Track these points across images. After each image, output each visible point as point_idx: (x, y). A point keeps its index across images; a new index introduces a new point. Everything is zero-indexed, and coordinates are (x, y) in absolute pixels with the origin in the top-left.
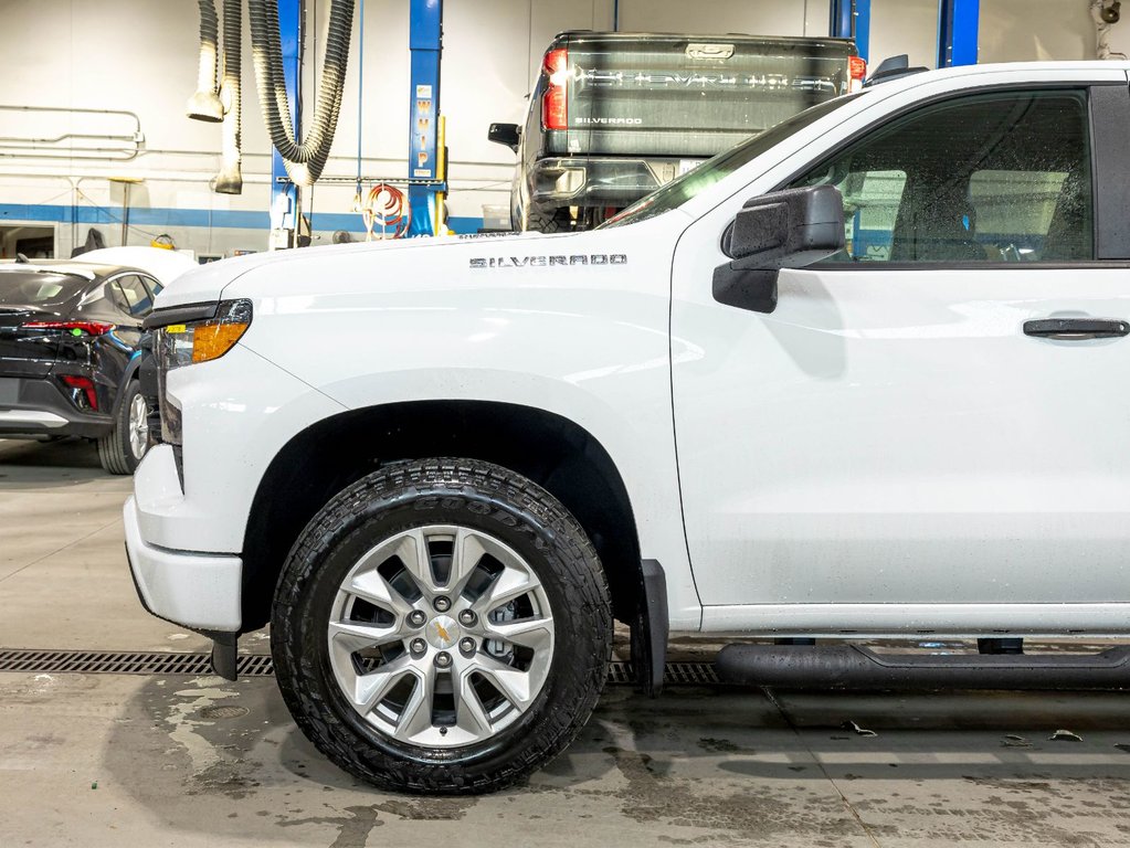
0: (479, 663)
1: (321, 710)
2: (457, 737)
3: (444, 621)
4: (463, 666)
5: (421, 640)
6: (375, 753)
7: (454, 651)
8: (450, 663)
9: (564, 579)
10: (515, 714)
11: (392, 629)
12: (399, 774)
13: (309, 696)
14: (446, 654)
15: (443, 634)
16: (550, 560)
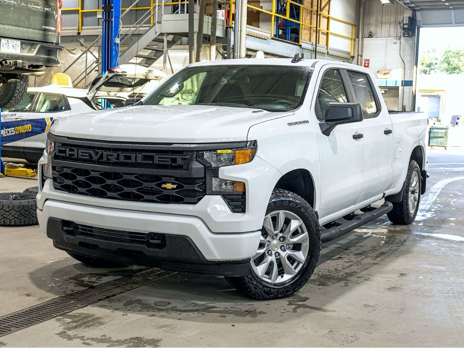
0: (289, 252)
1: (252, 280)
2: (287, 277)
3: (275, 242)
4: (284, 254)
5: (270, 250)
6: (268, 289)
7: (279, 251)
8: (279, 254)
9: (310, 219)
10: (301, 265)
11: (265, 249)
12: (276, 294)
13: (248, 277)
14: (277, 252)
15: (276, 246)
16: (306, 214)
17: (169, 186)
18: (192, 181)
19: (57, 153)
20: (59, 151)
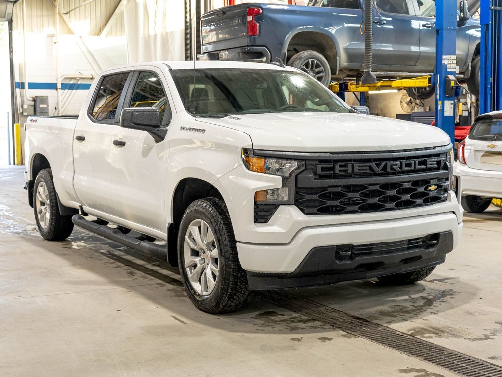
17: (433, 188)
19: (319, 171)
20: (323, 169)
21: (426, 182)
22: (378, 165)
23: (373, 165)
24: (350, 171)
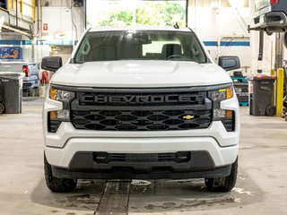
17: (189, 117)
18: (203, 111)
19: (83, 100)
20: (86, 99)
21: (181, 113)
22: (129, 98)
23: (125, 97)
24: (106, 101)
